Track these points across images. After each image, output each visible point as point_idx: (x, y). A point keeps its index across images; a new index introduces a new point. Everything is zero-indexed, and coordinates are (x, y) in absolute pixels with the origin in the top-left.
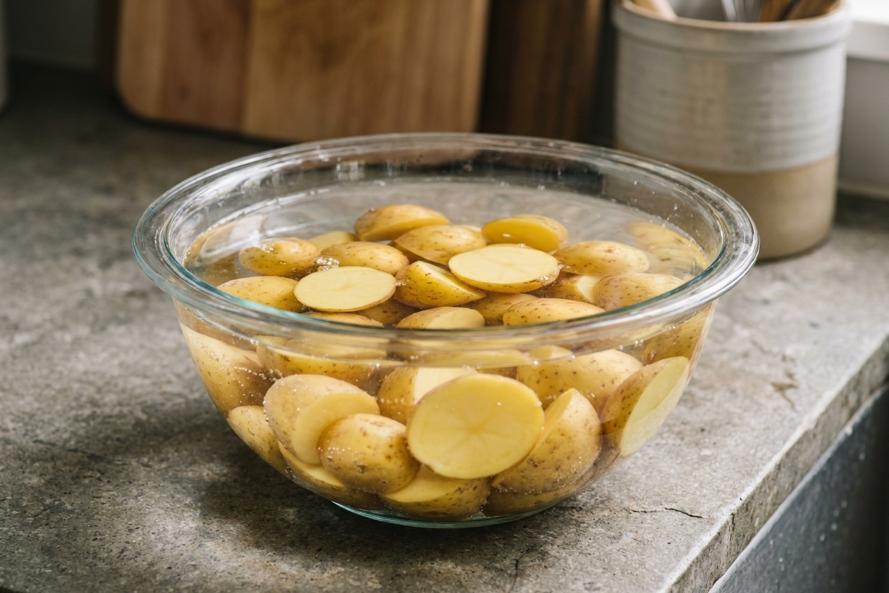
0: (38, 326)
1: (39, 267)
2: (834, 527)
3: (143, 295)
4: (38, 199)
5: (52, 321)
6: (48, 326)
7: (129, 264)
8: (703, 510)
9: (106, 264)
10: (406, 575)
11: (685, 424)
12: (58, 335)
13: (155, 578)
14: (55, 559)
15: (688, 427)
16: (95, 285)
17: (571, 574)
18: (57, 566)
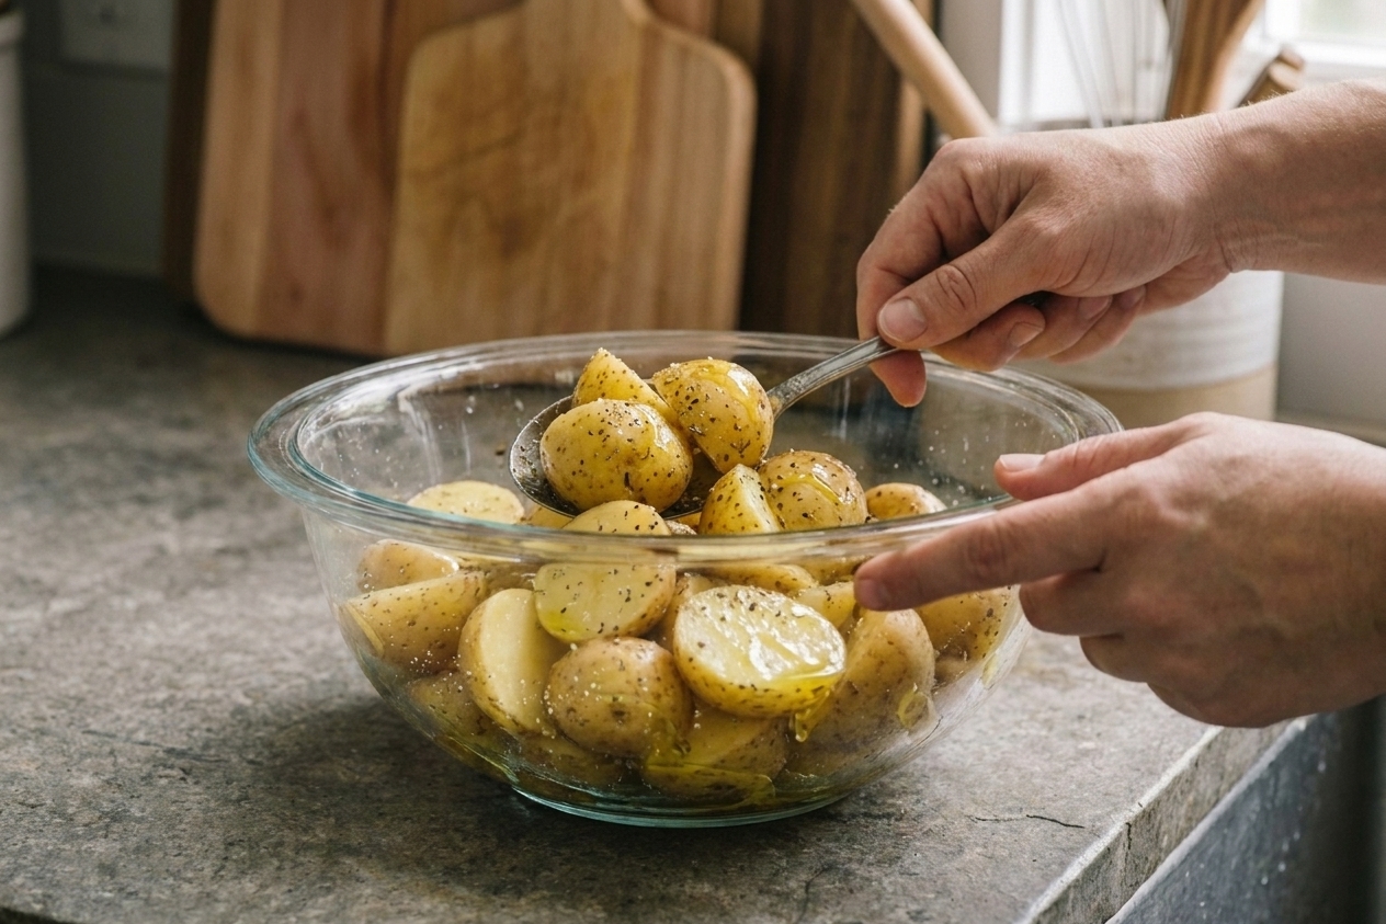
0: (84, 591)
1: (84, 518)
2: (1282, 867)
3: (241, 552)
4: (79, 435)
5: (106, 584)
6: (100, 590)
7: (218, 515)
8: (1085, 816)
9: (184, 515)
10: (642, 901)
11: (1055, 709)
12: (116, 601)
13: (268, 902)
14: (116, 880)
15: (1060, 714)
16: (170, 540)
17: (888, 899)
18: (123, 889)
